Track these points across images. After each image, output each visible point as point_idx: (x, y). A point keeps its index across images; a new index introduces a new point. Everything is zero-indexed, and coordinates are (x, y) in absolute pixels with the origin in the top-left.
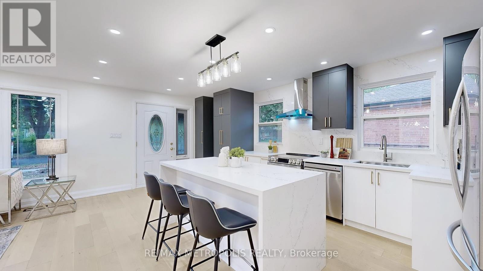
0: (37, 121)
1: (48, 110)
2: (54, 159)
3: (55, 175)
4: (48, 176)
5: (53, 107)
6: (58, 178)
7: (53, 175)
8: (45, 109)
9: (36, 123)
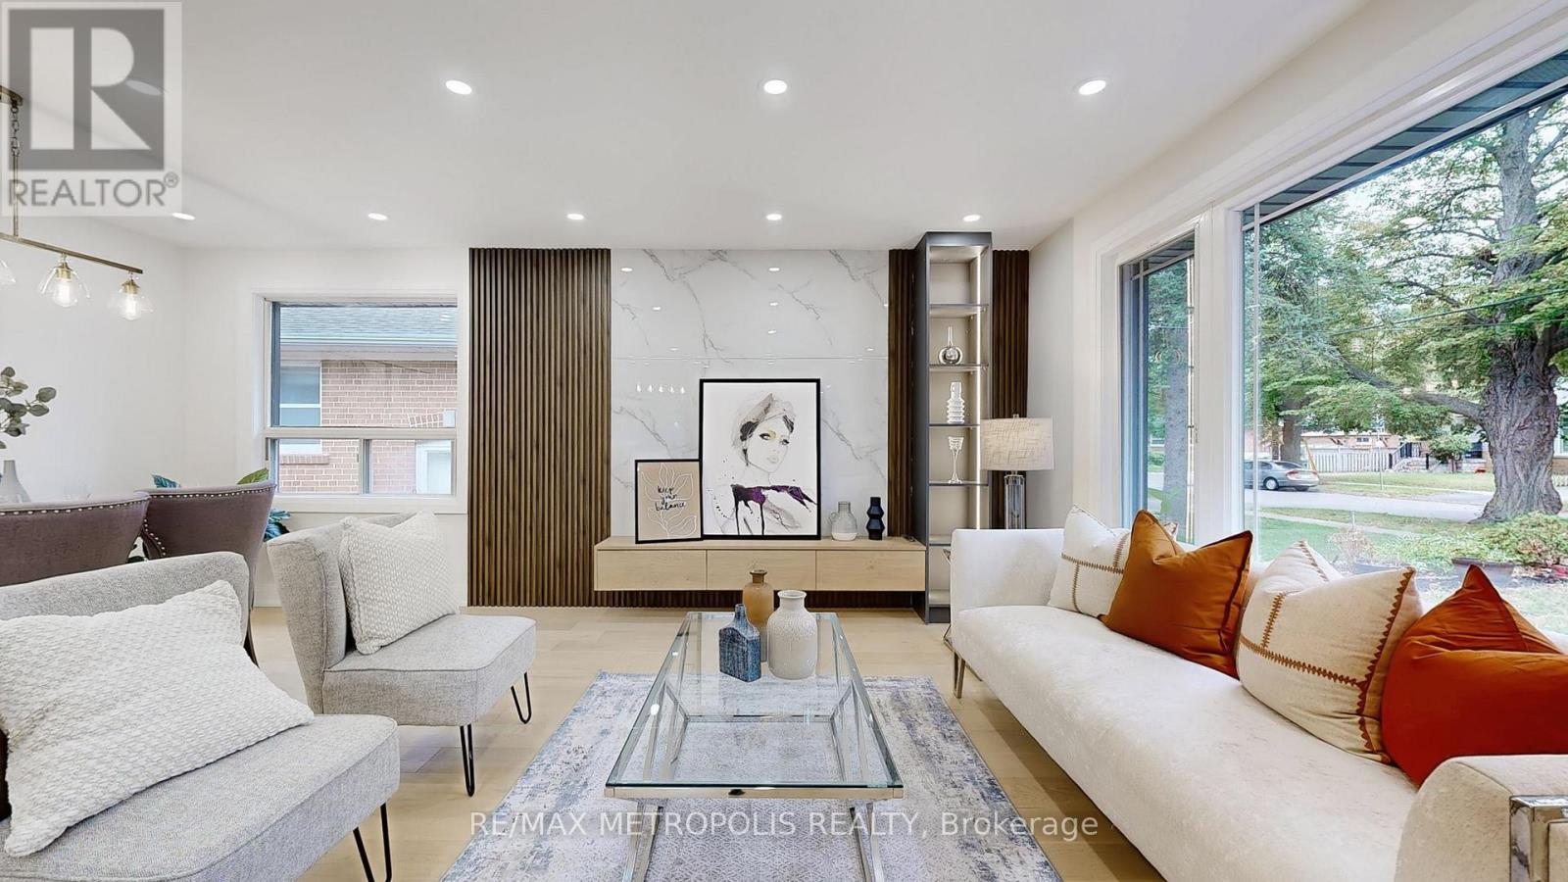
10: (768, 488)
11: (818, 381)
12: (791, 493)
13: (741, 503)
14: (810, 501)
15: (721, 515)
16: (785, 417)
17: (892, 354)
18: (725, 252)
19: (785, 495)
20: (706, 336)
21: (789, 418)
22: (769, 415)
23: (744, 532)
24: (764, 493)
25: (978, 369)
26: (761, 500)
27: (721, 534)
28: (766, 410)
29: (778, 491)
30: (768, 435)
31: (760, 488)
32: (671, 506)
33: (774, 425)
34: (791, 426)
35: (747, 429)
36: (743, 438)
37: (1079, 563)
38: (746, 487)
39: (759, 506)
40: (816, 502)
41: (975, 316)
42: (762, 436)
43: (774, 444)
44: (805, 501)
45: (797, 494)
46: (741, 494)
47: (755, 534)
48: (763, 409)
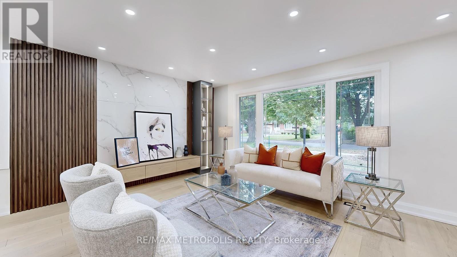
0: (356, 115)
1: (363, 106)
2: (374, 152)
3: (375, 173)
4: (368, 174)
5: (366, 103)
6: (378, 180)
7: (373, 173)
8: (361, 106)
9: (355, 117)
10: (159, 145)
11: (171, 114)
12: (165, 146)
13: (151, 150)
14: (171, 148)
15: (145, 154)
16: (163, 124)
17: (188, 108)
18: (143, 71)
19: (164, 147)
20: (136, 97)
21: (164, 124)
22: (158, 123)
23: (152, 159)
24: (157, 146)
25: (207, 114)
26: (157, 149)
27: (145, 160)
28: (157, 122)
29: (162, 146)
30: (158, 129)
31: (156, 145)
32: (129, 153)
33: (159, 126)
34: (164, 127)
35: (151, 128)
36: (150, 130)
37: (250, 154)
38: (152, 145)
39: (156, 150)
40: (172, 147)
41: (206, 101)
42: (156, 129)
43: (160, 132)
44: (169, 148)
45: (167, 146)
46: (151, 147)
47: (155, 159)
48: (156, 121)
